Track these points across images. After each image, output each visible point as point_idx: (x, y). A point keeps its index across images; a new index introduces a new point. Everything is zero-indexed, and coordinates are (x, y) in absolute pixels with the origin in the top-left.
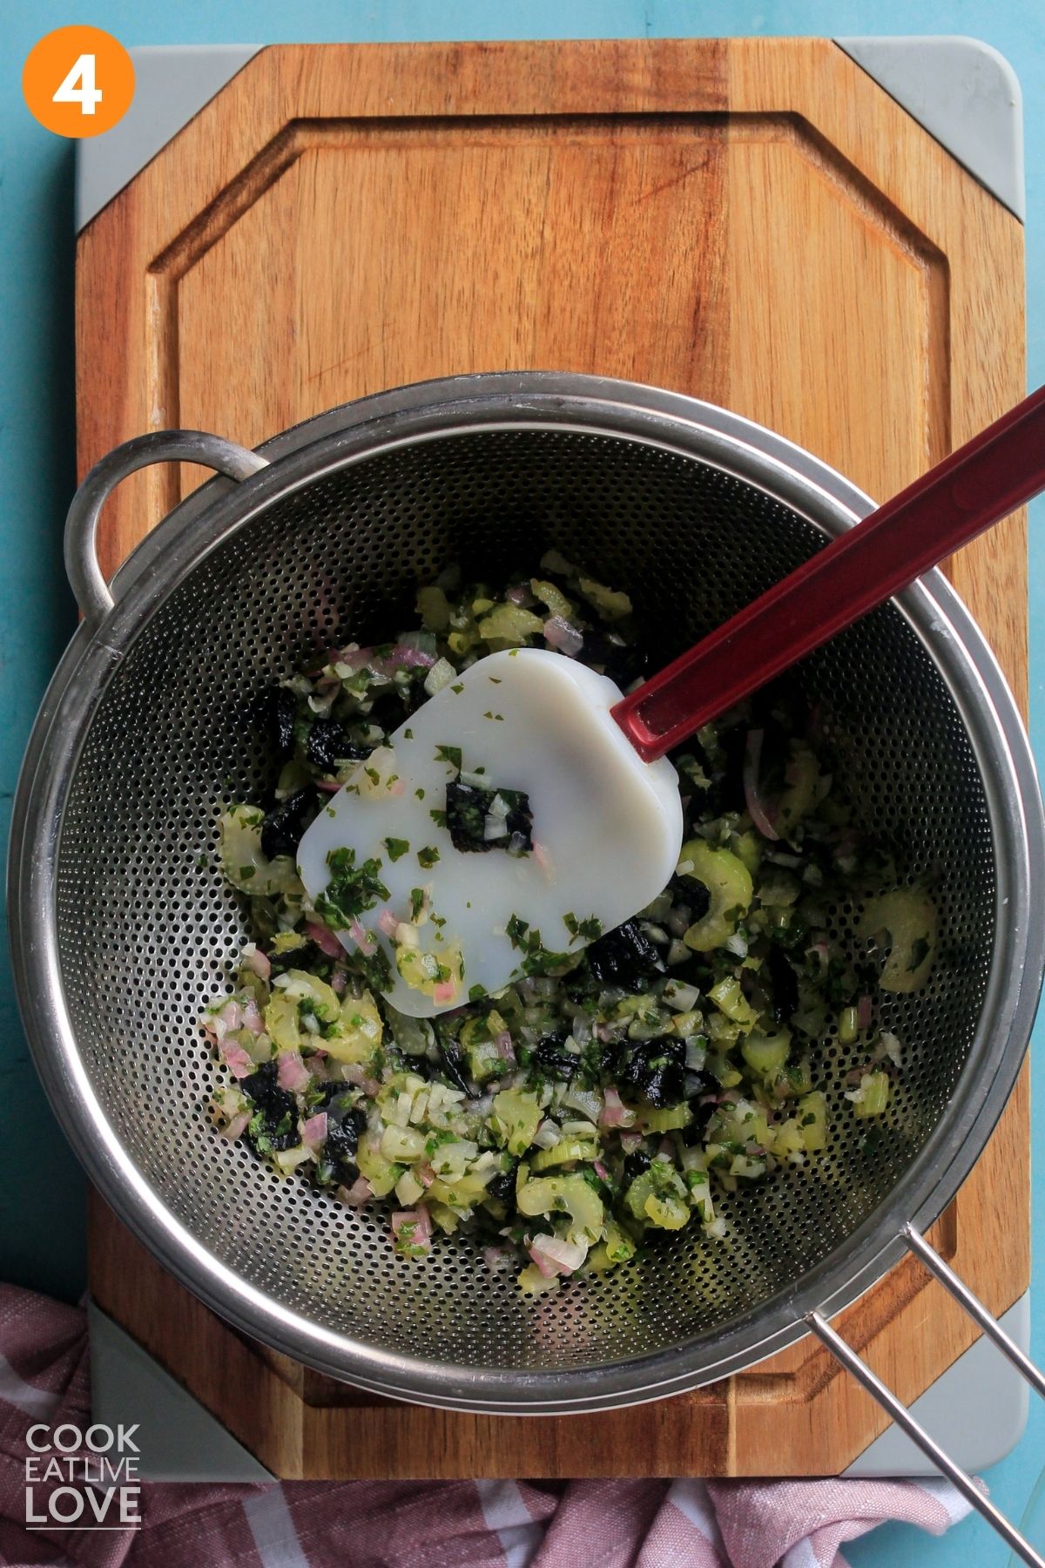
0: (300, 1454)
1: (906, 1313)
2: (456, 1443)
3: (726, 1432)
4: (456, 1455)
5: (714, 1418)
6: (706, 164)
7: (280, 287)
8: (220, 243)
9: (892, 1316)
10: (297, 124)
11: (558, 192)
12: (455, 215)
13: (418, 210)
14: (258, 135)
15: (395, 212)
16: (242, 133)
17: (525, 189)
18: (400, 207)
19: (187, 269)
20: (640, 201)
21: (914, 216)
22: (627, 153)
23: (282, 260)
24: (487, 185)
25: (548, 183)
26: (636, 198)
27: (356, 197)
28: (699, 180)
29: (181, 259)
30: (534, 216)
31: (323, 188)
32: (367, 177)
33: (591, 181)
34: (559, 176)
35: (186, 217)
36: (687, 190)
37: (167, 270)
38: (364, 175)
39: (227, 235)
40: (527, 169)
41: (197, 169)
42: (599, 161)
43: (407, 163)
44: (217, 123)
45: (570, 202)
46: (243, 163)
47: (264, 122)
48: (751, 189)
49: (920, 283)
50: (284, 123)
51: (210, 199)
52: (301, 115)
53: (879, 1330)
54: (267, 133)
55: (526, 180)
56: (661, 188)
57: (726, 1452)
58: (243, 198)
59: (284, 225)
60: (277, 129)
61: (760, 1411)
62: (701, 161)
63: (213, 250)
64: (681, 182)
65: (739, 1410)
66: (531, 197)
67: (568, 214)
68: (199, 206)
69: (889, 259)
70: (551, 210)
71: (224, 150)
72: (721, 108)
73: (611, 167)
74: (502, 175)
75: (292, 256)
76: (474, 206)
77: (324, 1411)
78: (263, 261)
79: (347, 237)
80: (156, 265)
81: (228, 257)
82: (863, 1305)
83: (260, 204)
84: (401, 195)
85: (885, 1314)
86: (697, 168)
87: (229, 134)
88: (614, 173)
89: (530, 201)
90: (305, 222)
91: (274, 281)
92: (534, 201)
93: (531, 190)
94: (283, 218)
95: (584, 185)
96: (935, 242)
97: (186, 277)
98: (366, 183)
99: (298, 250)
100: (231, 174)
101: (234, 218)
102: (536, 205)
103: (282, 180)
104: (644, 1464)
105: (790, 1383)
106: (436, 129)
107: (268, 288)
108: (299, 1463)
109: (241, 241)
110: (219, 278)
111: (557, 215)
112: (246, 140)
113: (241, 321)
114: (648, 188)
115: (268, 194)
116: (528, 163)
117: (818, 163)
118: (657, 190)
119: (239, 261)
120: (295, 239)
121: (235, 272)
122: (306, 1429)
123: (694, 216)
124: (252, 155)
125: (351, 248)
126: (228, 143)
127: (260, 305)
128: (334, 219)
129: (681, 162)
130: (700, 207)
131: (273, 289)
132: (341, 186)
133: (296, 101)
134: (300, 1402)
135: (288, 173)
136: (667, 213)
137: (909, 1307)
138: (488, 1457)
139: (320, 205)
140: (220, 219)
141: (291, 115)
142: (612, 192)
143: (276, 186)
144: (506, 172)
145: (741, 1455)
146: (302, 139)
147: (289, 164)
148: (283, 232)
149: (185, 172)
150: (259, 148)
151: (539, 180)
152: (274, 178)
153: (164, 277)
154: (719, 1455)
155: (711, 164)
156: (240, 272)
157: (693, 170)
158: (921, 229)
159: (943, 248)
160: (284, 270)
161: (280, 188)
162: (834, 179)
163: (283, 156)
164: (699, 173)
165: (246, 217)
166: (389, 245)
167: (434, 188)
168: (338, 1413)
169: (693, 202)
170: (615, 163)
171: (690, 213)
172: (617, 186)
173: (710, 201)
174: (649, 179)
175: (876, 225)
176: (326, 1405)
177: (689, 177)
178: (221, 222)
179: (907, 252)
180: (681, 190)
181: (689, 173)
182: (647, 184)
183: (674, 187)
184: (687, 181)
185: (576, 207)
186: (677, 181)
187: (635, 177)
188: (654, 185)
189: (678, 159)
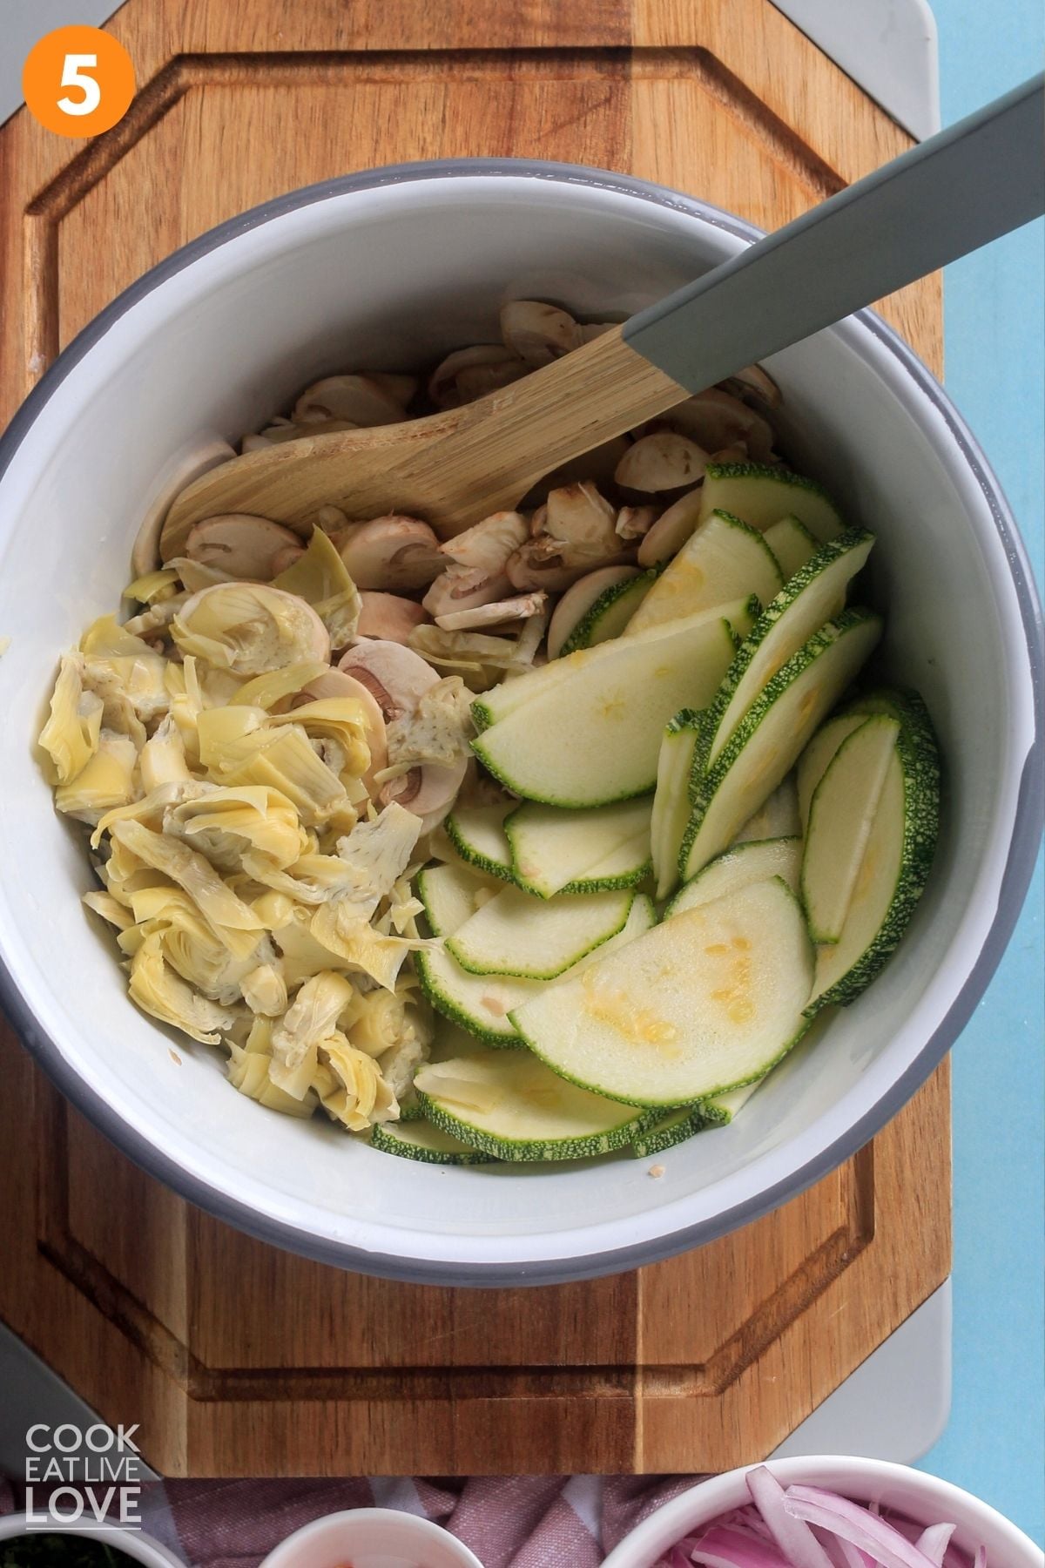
0: (184, 1451)
1: (821, 1302)
2: (349, 1438)
3: (633, 1426)
4: (348, 1452)
5: (619, 1411)
6: (608, 100)
7: (164, 231)
8: (101, 186)
9: (807, 1303)
10: (182, 60)
11: (454, 131)
12: (347, 154)
13: (308, 148)
14: (142, 71)
15: (284, 151)
17: (420, 127)
18: (290, 145)
19: (68, 210)
20: (539, 139)
21: (825, 155)
22: (527, 90)
23: (167, 200)
24: (380, 122)
25: (444, 121)
26: (535, 136)
27: (244, 135)
28: (601, 117)
29: (62, 200)
30: (429, 155)
31: (210, 126)
32: (255, 115)
33: (489, 118)
34: (456, 114)
35: (66, 156)
36: (589, 128)
37: (47, 211)
38: (252, 112)
39: (109, 175)
40: (422, 106)
42: (496, 98)
43: (297, 101)
45: (467, 140)
47: (148, 57)
48: (655, 126)
50: (169, 58)
52: (186, 50)
53: (794, 1317)
54: (150, 70)
55: (420, 118)
56: (562, 126)
57: (633, 1448)
58: (126, 137)
59: (169, 165)
60: (161, 64)
61: (668, 1405)
62: (603, 97)
63: (94, 191)
64: (583, 119)
65: (646, 1403)
66: (426, 135)
67: (464, 152)
68: (80, 145)
70: (448, 146)
72: (623, 43)
73: (509, 103)
74: (395, 112)
75: (176, 197)
76: (367, 144)
77: (210, 1405)
78: (147, 202)
79: (234, 176)
80: (34, 207)
81: (110, 198)
82: (776, 1293)
83: (145, 144)
84: (290, 133)
85: (799, 1301)
86: (599, 105)
88: (512, 108)
89: (425, 140)
90: (190, 161)
91: (158, 223)
92: (429, 140)
93: (426, 129)
94: (167, 158)
95: (481, 123)
97: (66, 220)
98: (254, 122)
99: (184, 190)
101: (117, 157)
102: (432, 144)
103: (167, 118)
104: (547, 1461)
105: (700, 1375)
106: (327, 65)
107: (151, 230)
108: (183, 1460)
109: (123, 181)
110: (101, 220)
111: (453, 154)
113: (123, 264)
114: (548, 126)
115: (152, 133)
116: (423, 100)
117: (725, 100)
118: (557, 127)
119: (121, 201)
120: (180, 181)
121: (117, 213)
122: (190, 1423)
123: (595, 155)
124: (135, 93)
125: (239, 190)
127: (143, 249)
128: (221, 159)
129: (582, 99)
130: (602, 146)
131: (157, 231)
132: (227, 124)
133: (181, 37)
134: (184, 1396)
135: (173, 111)
136: (568, 153)
137: (824, 1295)
138: (382, 1454)
139: (207, 144)
140: (103, 158)
141: (175, 50)
142: (510, 131)
143: (160, 124)
144: (400, 109)
145: (649, 1449)
146: (187, 76)
147: (174, 101)
148: (168, 172)
150: (142, 85)
151: (434, 118)
152: (158, 116)
153: (42, 219)
154: (625, 1450)
155: (613, 101)
156: (123, 213)
157: (596, 107)
158: (833, 168)
160: (168, 211)
161: (165, 128)
162: (742, 117)
163: (167, 94)
164: (601, 110)
165: (129, 157)
166: (279, 186)
167: (325, 126)
168: (225, 1407)
169: (594, 141)
170: (513, 100)
171: (592, 151)
172: (516, 124)
173: (612, 139)
174: (549, 117)
175: (787, 164)
176: (212, 1399)
177: (590, 114)
178: (103, 162)
179: (818, 192)
180: (582, 128)
181: (590, 110)
182: (546, 121)
183: (575, 125)
184: (588, 118)
185: (473, 146)
186: (578, 119)
187: (534, 114)
188: (554, 123)
189: (579, 95)
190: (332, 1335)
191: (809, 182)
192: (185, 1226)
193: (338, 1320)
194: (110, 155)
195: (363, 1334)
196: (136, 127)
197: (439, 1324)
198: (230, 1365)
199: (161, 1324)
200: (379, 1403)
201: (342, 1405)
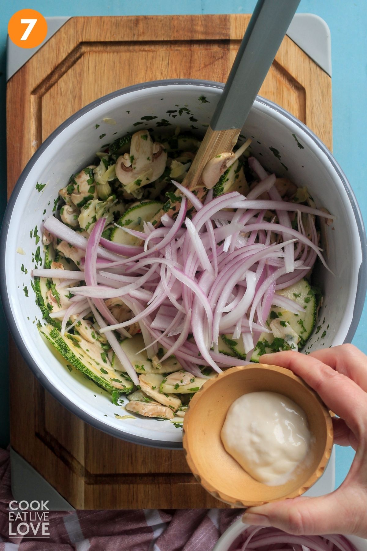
0: (83, 501)
2: (137, 497)
4: (137, 501)
6: (222, 57)
7: (77, 100)
8: (56, 85)
10: (82, 44)
11: (172, 67)
12: (137, 75)
13: (124, 73)
14: (69, 47)
15: (116, 74)
16: (63, 47)
17: (160, 66)
18: (118, 72)
19: (45, 93)
20: (200, 70)
21: (294, 75)
22: (196, 54)
23: (77, 90)
24: (148, 64)
25: (168, 64)
26: (198, 69)
27: (103, 68)
28: (220, 62)
29: (43, 90)
30: (164, 75)
31: (92, 65)
32: (106, 62)
33: (183, 63)
34: (172, 62)
35: (44, 75)
36: (216, 66)
37: (38, 93)
38: (105, 61)
39: (59, 82)
40: (161, 59)
41: (48, 59)
42: (186, 56)
43: (120, 57)
44: (55, 43)
45: (176, 70)
46: (64, 57)
47: (71, 43)
49: (296, 98)
50: (78, 43)
51: (53, 69)
52: (84, 41)
54: (72, 47)
55: (161, 63)
56: (207, 65)
58: (63, 69)
59: (78, 78)
60: (75, 45)
62: (220, 56)
63: (54, 87)
64: (214, 63)
66: (163, 69)
67: (175, 74)
68: (49, 72)
69: (285, 90)
70: (170, 73)
71: (57, 53)
72: (227, 38)
73: (190, 58)
74: (152, 61)
75: (81, 89)
76: (143, 72)
77: (92, 486)
78: (71, 91)
79: (99, 82)
80: (34, 92)
81: (59, 89)
83: (70, 71)
84: (118, 68)
86: (219, 59)
87: (59, 47)
88: (191, 60)
89: (162, 70)
90: (85, 77)
91: (74, 97)
92: (164, 70)
93: (163, 66)
94: (77, 76)
95: (181, 64)
96: (301, 83)
97: (44, 97)
98: (106, 64)
99: (83, 87)
100: (60, 61)
101: (61, 76)
102: (164, 71)
103: (77, 63)
104: (202, 504)
106: (130, 45)
107: (72, 99)
108: (83, 504)
109: (63, 84)
110: (56, 96)
111: (172, 75)
112: (65, 49)
113: (63, 111)
114: (202, 66)
115: (72, 68)
116: (161, 57)
118: (206, 66)
119: (62, 90)
120: (82, 83)
121: (61, 94)
122: (85, 492)
123: (218, 75)
124: (67, 54)
125: (101, 87)
126: (59, 50)
127: (70, 106)
128: (95, 76)
129: (214, 57)
130: (220, 72)
131: (74, 100)
132: (97, 65)
133: (82, 36)
134: (83, 482)
135: (79, 61)
136: (209, 74)
138: (148, 502)
139: (90, 71)
140: (56, 76)
141: (80, 40)
142: (190, 67)
143: (75, 65)
144: (154, 60)
146: (84, 49)
147: (80, 57)
148: (78, 81)
149: (44, 60)
150: (69, 52)
151: (165, 63)
152: (74, 62)
153: (36, 96)
155: (224, 57)
156: (63, 94)
157: (218, 59)
158: (296, 79)
159: (303, 85)
160: (78, 93)
161: (77, 66)
163: (78, 55)
164: (220, 60)
165: (65, 76)
166: (114, 85)
167: (129, 65)
168: (96, 487)
169: (218, 70)
170: (191, 57)
171: (217, 74)
172: (192, 65)
173: (224, 70)
174: (203, 62)
175: (281, 78)
176: (92, 484)
177: (216, 61)
178: (56, 77)
179: (291, 87)
180: (214, 66)
181: (217, 60)
182: (202, 64)
183: (211, 65)
184: (216, 63)
185: (178, 72)
186: (213, 63)
187: (198, 62)
188: (205, 64)
189: (213, 55)
190: (132, 463)
191: (288, 84)
192: (83, 427)
193: (134, 458)
194: (59, 75)
195: (142, 462)
196: (67, 66)
197: (167, 459)
198: (98, 473)
199: (75, 459)
200: (147, 486)
201: (135, 486)
